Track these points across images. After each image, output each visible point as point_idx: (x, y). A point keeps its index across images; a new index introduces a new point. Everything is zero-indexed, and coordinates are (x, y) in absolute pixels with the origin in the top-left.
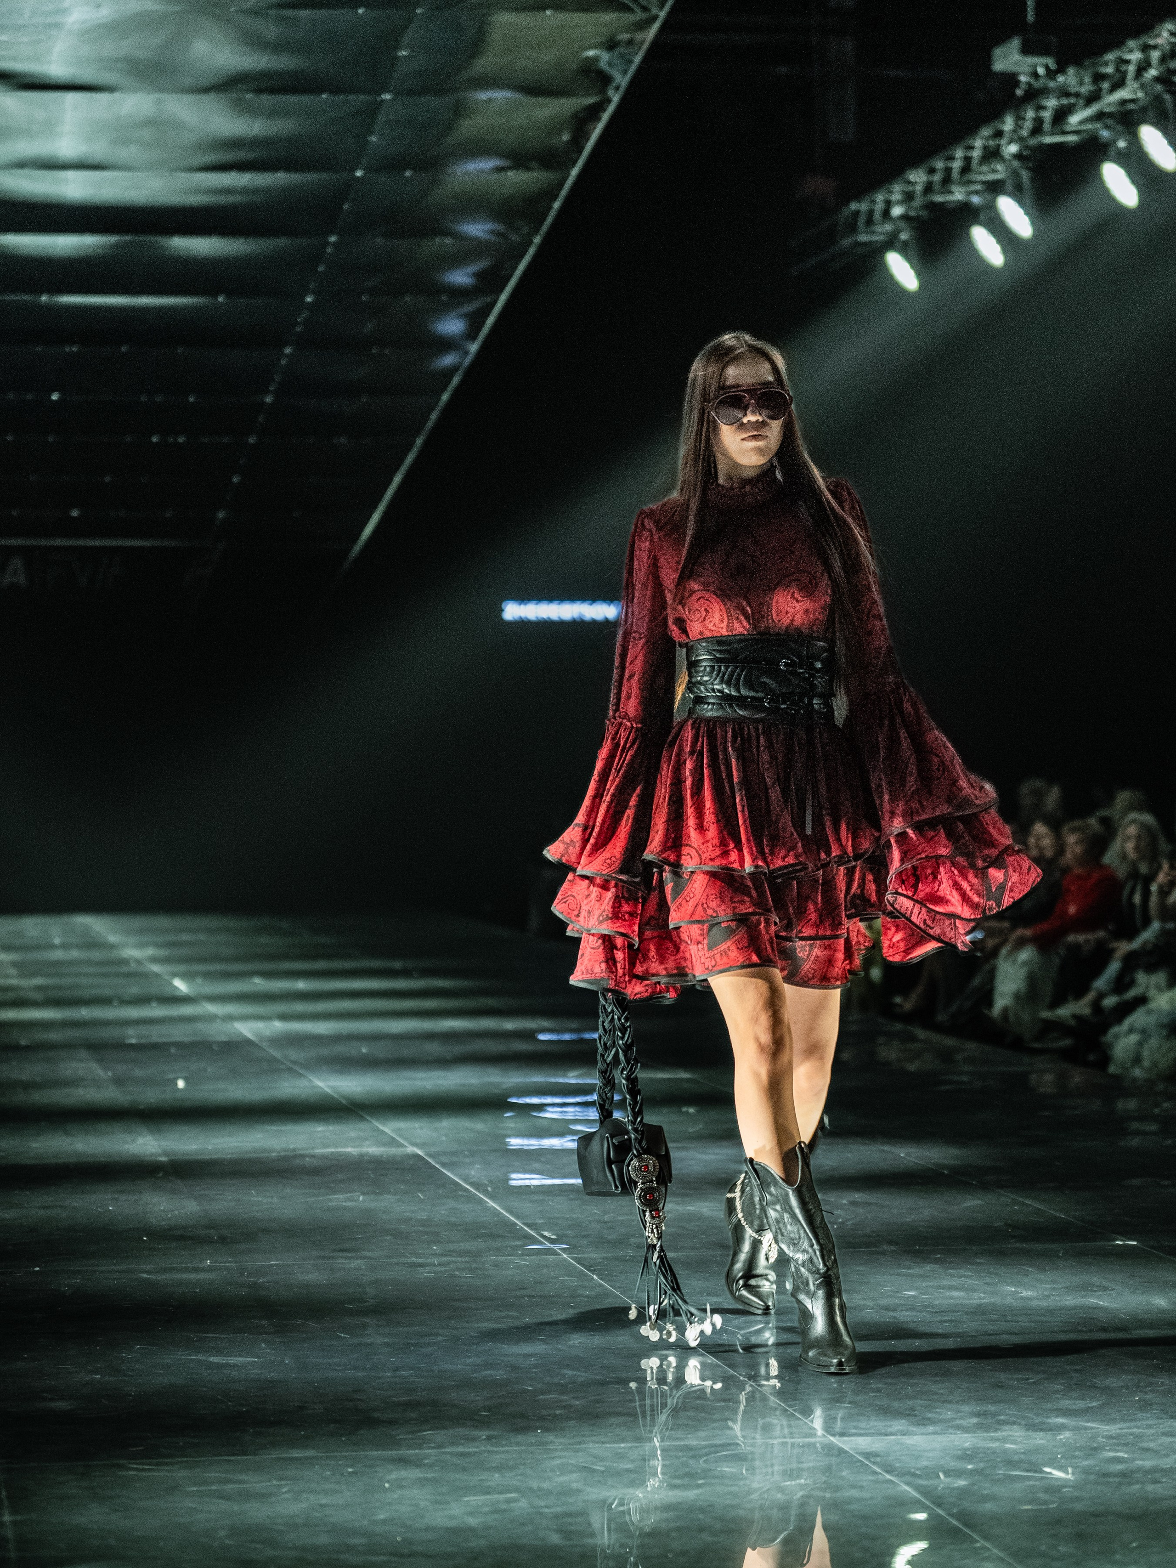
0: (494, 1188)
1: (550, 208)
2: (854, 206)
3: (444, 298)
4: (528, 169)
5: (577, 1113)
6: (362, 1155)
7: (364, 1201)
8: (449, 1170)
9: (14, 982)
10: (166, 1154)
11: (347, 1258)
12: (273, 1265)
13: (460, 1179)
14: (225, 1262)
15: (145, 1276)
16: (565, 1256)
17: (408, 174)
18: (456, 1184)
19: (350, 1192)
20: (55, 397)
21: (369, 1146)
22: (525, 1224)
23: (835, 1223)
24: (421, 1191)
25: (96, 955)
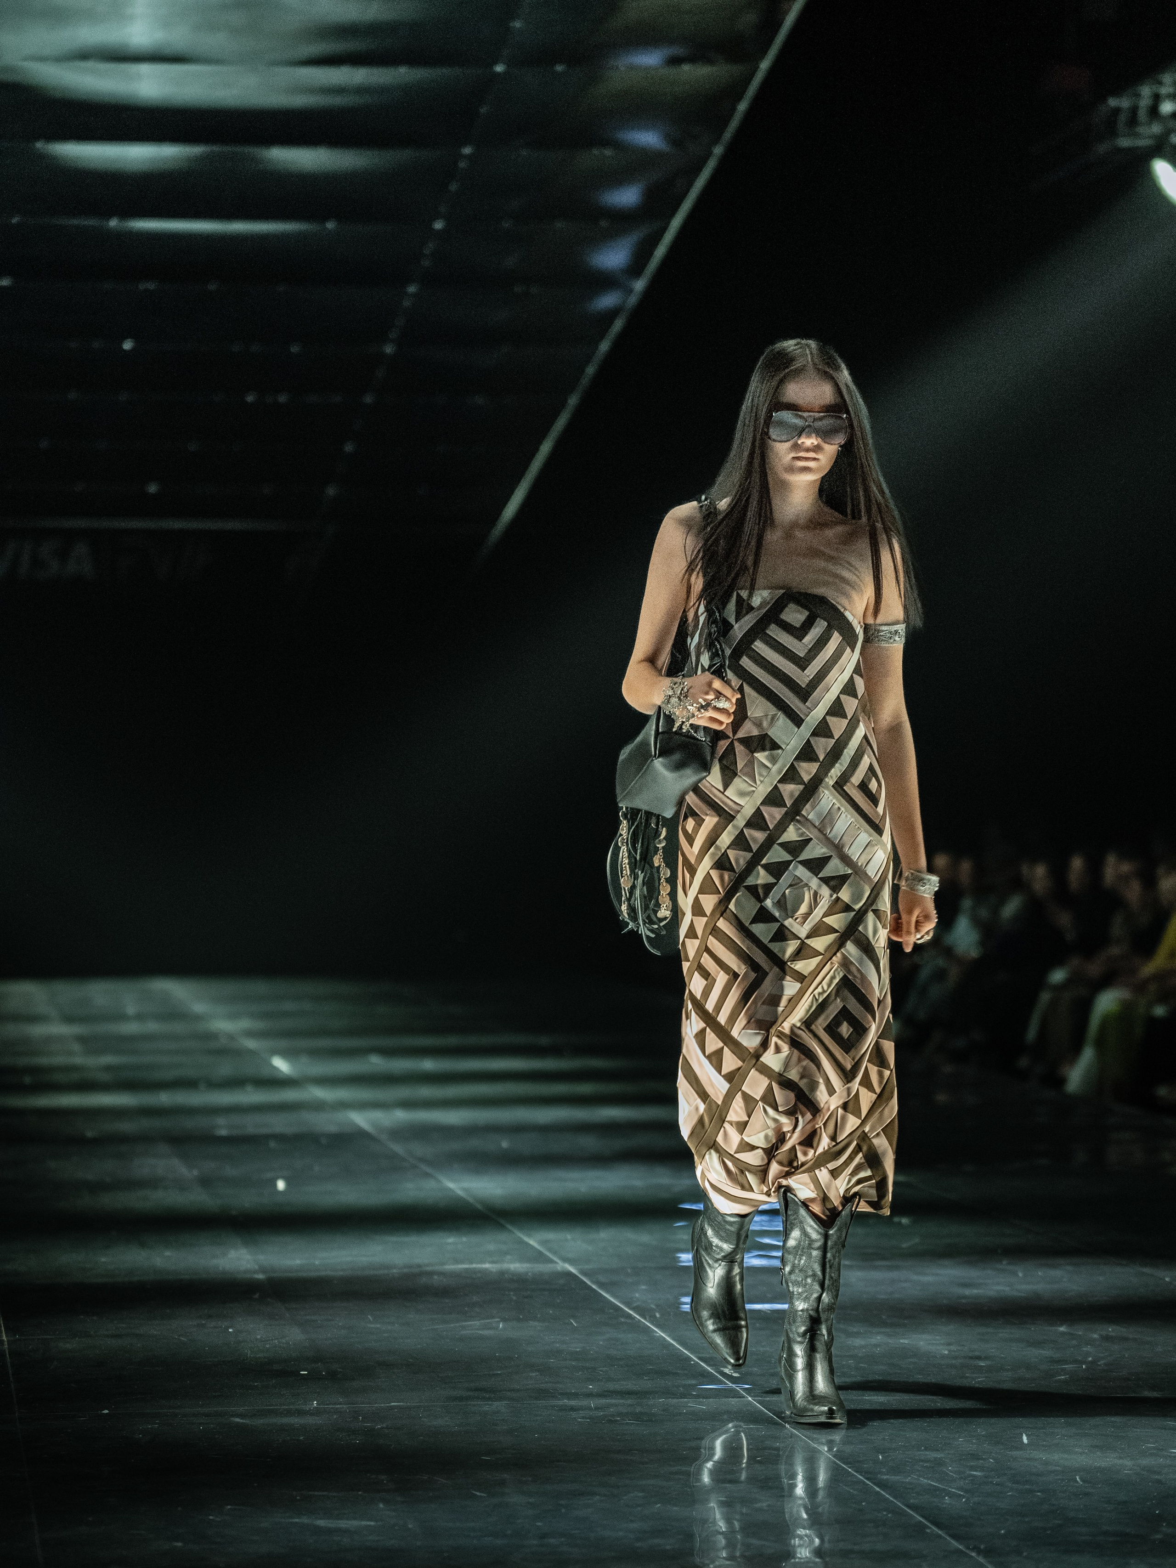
0: (662, 1315)
1: (734, 109)
2: (1113, 102)
3: (604, 223)
4: (709, 61)
5: (763, 1223)
6: (502, 1273)
7: (504, 1328)
8: (608, 1292)
9: (78, 1060)
10: (263, 1270)
11: (484, 1399)
12: (392, 1408)
13: (621, 1302)
14: (335, 1404)
15: (238, 1420)
16: (750, 1399)
17: (559, 68)
18: (618, 1309)
19: (488, 1318)
20: (127, 345)
21: (511, 1262)
22: (700, 1359)
23: (1085, 1363)
24: (574, 1317)
25: (177, 1028)
